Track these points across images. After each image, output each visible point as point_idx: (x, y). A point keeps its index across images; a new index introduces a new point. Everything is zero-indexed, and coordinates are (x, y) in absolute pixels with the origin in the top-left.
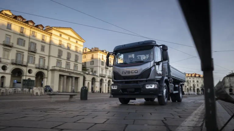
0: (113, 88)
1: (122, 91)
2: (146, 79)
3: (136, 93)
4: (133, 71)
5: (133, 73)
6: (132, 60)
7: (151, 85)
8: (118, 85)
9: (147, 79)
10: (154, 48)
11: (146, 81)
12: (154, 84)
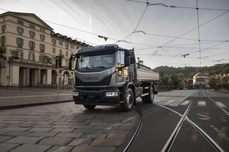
0: (74, 95)
1: (83, 98)
2: (106, 86)
3: (96, 100)
4: (94, 77)
5: (94, 79)
6: (93, 65)
7: (111, 93)
8: (79, 91)
9: (108, 86)
10: (116, 52)
11: (107, 88)
12: (115, 92)
